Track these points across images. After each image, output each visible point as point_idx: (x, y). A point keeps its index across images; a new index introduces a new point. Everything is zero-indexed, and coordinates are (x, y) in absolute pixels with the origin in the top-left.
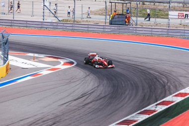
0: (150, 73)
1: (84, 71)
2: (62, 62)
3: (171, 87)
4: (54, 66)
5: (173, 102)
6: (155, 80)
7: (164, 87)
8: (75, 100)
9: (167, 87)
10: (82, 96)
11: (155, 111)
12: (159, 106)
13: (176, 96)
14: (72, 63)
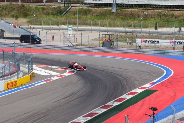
0: (118, 78)
1: (78, 77)
2: (68, 71)
3: (128, 88)
4: (62, 74)
5: (125, 99)
6: (119, 83)
7: (123, 88)
8: (64, 98)
9: (125, 88)
10: (71, 95)
11: (111, 106)
12: (116, 102)
13: (128, 94)
14: (73, 72)
